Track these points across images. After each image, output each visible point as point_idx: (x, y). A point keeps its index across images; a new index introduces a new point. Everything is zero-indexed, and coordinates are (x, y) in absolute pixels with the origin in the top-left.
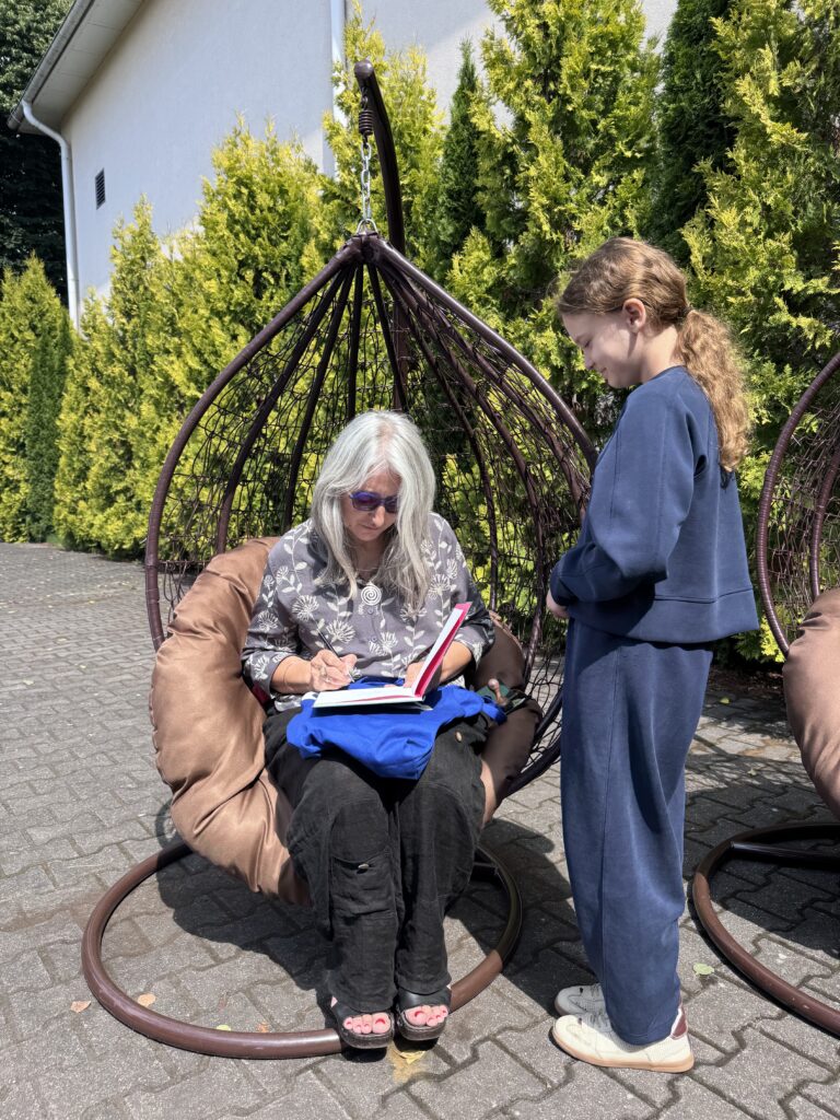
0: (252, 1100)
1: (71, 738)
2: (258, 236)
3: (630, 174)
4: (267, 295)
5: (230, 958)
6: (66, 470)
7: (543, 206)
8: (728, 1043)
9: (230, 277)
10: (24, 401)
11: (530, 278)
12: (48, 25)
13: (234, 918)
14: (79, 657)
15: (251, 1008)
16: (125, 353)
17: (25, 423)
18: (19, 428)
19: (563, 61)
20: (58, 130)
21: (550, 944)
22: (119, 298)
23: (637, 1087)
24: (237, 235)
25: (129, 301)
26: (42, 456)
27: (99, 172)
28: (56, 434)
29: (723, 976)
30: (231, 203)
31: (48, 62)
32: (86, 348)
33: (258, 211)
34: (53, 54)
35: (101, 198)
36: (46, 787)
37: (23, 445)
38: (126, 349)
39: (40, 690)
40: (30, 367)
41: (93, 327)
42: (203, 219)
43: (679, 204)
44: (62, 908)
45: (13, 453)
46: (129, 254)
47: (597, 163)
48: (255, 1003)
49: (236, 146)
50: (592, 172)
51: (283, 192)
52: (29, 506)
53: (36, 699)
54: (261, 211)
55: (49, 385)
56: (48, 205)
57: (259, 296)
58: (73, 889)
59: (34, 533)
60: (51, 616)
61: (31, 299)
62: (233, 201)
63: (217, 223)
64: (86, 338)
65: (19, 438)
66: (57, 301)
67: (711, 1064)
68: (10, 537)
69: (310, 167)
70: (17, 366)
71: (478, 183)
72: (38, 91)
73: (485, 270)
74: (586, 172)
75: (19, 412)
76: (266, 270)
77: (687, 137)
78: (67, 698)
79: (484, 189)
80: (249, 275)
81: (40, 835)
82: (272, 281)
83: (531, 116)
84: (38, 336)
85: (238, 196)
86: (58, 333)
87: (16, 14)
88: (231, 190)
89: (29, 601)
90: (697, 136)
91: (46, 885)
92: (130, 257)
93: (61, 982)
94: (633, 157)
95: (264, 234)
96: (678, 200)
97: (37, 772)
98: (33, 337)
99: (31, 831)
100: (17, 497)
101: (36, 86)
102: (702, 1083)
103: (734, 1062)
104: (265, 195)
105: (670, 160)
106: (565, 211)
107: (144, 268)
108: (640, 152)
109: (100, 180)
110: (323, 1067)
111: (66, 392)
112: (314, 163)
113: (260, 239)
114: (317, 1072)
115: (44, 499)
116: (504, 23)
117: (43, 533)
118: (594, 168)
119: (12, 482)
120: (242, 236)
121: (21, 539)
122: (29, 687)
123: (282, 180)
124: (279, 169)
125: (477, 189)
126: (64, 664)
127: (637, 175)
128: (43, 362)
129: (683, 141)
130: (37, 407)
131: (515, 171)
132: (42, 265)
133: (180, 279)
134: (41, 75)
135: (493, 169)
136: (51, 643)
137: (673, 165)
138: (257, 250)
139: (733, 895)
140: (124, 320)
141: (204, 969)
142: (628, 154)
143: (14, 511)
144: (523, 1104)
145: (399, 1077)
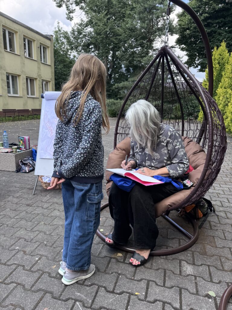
21: (181, 260)
23: (148, 294)
29: (215, 299)
67: (172, 307)
84: (220, 65)
102: (163, 307)
111: (221, 82)
128: (219, 74)
130: (215, 87)
132: (225, 44)
144: (124, 276)
145: (113, 256)
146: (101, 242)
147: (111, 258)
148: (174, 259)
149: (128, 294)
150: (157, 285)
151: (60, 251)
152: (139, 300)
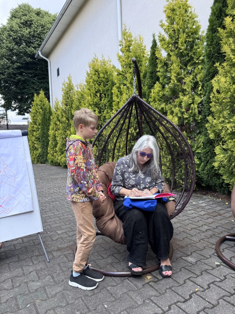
0: (115, 284)
1: (62, 211)
2: (100, 85)
3: (198, 66)
4: (103, 100)
5: (106, 258)
6: (51, 145)
7: (175, 76)
8: (222, 278)
9: (93, 96)
10: (39, 127)
11: (172, 94)
12: (45, 31)
13: (106, 250)
14: (60, 192)
15: (112, 267)
16: (66, 115)
17: (40, 133)
18: (38, 134)
19: (179, 39)
20: (47, 57)
21: (180, 257)
22: (64, 101)
23: (201, 285)
24: (95, 85)
25: (67, 101)
26: (44, 141)
27: (58, 68)
28: (48, 136)
29: (222, 265)
30: (93, 76)
31: (45, 41)
32: (56, 114)
33: (100, 78)
34: (47, 39)
35: (58, 74)
36: (58, 222)
37: (39, 139)
38: (66, 114)
39: (52, 200)
40: (41, 118)
41: (57, 108)
42: (86, 80)
43: (211, 74)
44: (67, 247)
45: (37, 141)
46: (66, 89)
47: (189, 64)
48: (113, 267)
49: (94, 62)
50: (188, 67)
51: (107, 73)
52: (41, 154)
53: (52, 202)
54: (101, 78)
55: (46, 123)
56: (45, 77)
57: (101, 100)
58: (69, 243)
59: (42, 161)
60: (51, 182)
61: (41, 101)
62: (94, 76)
63: (90, 82)
64: (56, 111)
65: (38, 137)
66: (47, 101)
67: (218, 282)
68: (36, 162)
69: (114, 67)
70: (38, 118)
71: (158, 70)
72: (43, 48)
73: (160, 93)
74: (186, 66)
75: (38, 130)
76: (102, 93)
77: (212, 57)
78: (59, 202)
79: (159, 71)
80: (98, 94)
81: (59, 232)
82: (104, 96)
83: (171, 54)
84: (43, 110)
85: (95, 74)
86: (48, 110)
87: (37, 29)
88: (93, 73)
89: (44, 179)
90: (215, 57)
91: (63, 242)
92: (67, 90)
93: (70, 261)
94: (198, 62)
95: (102, 84)
96: (210, 73)
97: (56, 218)
98: (42, 111)
99: (57, 231)
100: (38, 152)
101: (42, 47)
102: (216, 285)
103: (223, 282)
104: (102, 74)
105: (208, 63)
106: (181, 77)
107: (70, 93)
108: (200, 61)
109: (58, 70)
110: (129, 279)
111: (51, 125)
112: (115, 66)
113: (101, 85)
114: (128, 280)
115: (45, 153)
116: (164, 30)
117: (44, 161)
118: (188, 66)
119: (36, 148)
120: (97, 85)
121: (39, 163)
122: (49, 199)
123: (106, 70)
124: (105, 67)
125: (157, 72)
126: (56, 194)
127: (200, 67)
128: (44, 117)
129: (211, 58)
130: (43, 129)
131: (167, 68)
132: (44, 92)
133: (80, 96)
134: (43, 45)
135: (162, 67)
136: (52, 189)
137: (209, 64)
138: (100, 88)
139: (226, 248)
140: (66, 106)
141: (101, 260)
142: (197, 61)
143: (37, 156)
144: (174, 287)
145: (147, 281)
146: (123, 279)
147: (148, 283)
148: (177, 259)
149: (194, 294)
150: (194, 278)
151: (105, 308)
152: (203, 292)
